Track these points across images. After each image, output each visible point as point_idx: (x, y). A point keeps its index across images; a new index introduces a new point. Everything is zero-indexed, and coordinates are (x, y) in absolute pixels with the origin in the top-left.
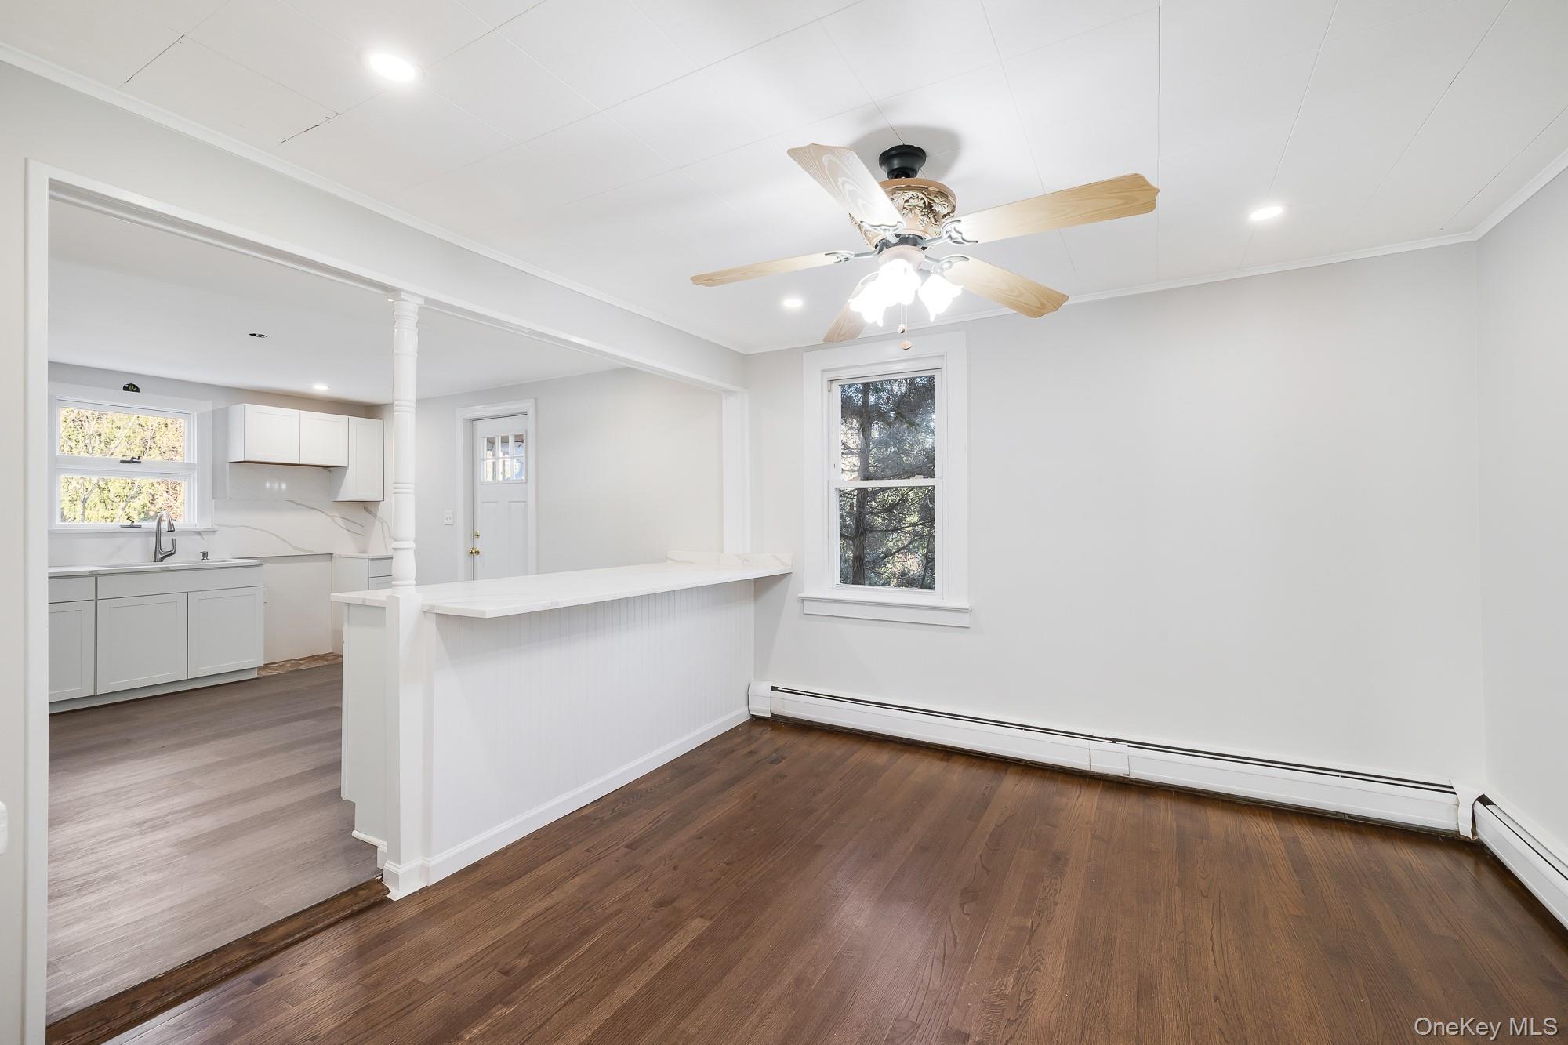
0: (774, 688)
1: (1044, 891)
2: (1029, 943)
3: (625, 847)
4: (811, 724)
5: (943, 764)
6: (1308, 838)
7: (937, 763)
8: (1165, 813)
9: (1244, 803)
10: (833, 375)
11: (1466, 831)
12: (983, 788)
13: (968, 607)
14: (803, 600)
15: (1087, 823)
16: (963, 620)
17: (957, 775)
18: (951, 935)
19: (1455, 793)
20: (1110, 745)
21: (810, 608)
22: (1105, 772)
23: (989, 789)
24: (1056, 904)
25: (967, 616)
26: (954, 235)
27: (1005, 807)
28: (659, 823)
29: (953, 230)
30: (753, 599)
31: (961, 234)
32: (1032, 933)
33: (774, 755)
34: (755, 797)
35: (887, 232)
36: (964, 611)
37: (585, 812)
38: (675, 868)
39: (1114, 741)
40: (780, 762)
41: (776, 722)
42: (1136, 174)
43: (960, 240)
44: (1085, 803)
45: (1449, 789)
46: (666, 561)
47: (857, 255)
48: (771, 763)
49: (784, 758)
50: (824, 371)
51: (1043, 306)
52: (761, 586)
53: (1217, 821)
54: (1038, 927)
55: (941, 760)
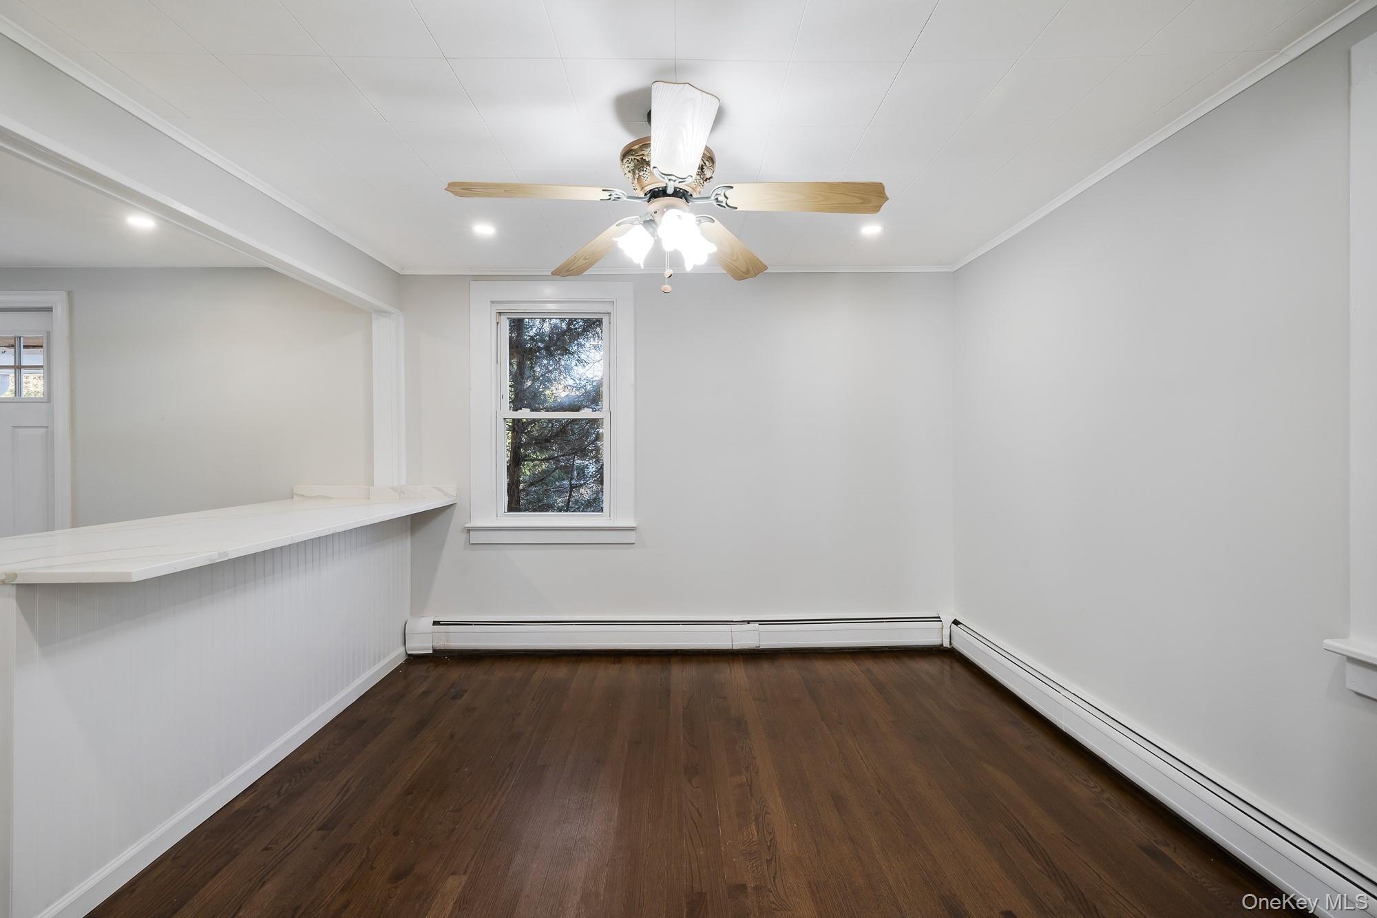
0: (436, 623)
1: (742, 750)
2: (752, 795)
3: (319, 829)
4: (478, 653)
5: (617, 666)
6: (875, 667)
7: (612, 666)
8: (790, 670)
9: (831, 651)
10: (502, 308)
11: (946, 644)
12: (659, 680)
13: (635, 525)
14: (469, 530)
15: (746, 690)
16: (629, 537)
17: (633, 673)
18: (694, 809)
19: (941, 621)
20: (746, 626)
21: (476, 537)
22: (743, 648)
23: (664, 680)
24: (755, 758)
25: (632, 533)
26: (721, 198)
27: (683, 691)
28: (351, 792)
29: (722, 194)
30: (409, 533)
31: (727, 198)
32: (751, 786)
33: (452, 690)
34: (452, 736)
35: (672, 182)
36: (631, 529)
37: (237, 806)
38: (396, 833)
39: (748, 622)
40: (463, 696)
41: (442, 658)
42: (881, 183)
43: (724, 204)
44: (738, 674)
45: (938, 619)
46: (293, 498)
47: (629, 197)
48: (454, 698)
49: (466, 691)
50: (492, 302)
51: (748, 271)
52: (417, 522)
53: (823, 668)
54: (751, 780)
55: (614, 663)
